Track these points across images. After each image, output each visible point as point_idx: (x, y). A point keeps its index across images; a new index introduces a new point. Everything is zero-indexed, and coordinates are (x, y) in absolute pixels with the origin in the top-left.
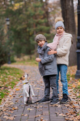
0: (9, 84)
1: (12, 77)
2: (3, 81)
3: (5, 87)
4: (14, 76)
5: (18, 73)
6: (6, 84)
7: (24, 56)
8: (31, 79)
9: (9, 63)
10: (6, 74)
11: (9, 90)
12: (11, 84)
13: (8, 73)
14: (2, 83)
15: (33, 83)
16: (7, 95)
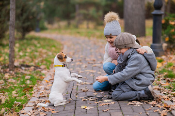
0: (42, 61)
1: (44, 51)
2: (31, 57)
3: (37, 67)
4: (48, 50)
5: (54, 46)
6: (37, 61)
7: (59, 21)
8: (76, 56)
9: (37, 31)
10: (35, 46)
11: (44, 72)
12: (44, 63)
13: (38, 45)
14: (30, 59)
15: (80, 61)
16: (41, 80)
